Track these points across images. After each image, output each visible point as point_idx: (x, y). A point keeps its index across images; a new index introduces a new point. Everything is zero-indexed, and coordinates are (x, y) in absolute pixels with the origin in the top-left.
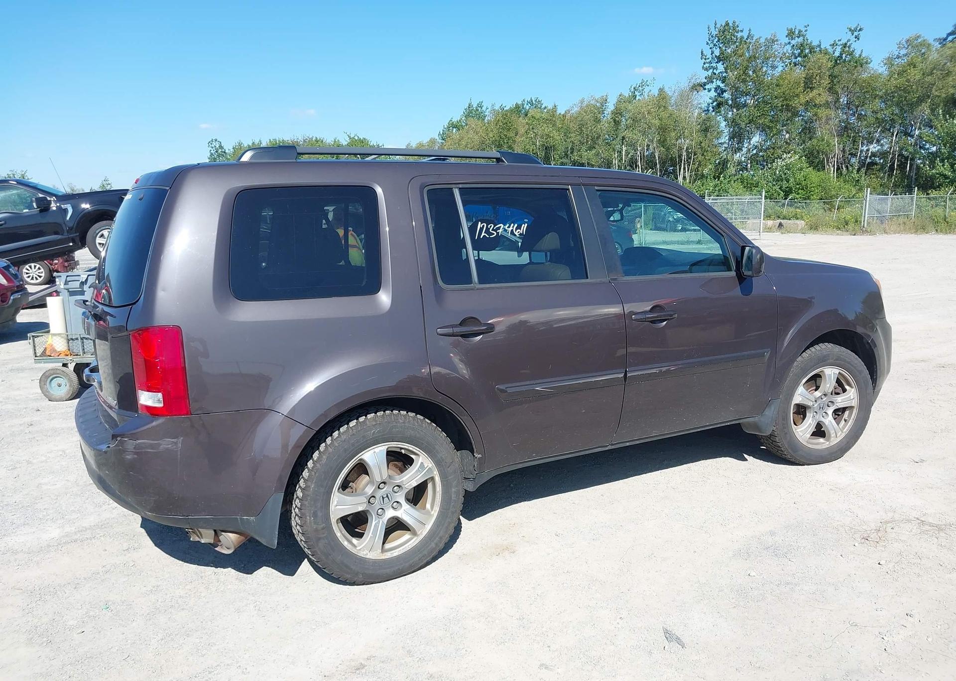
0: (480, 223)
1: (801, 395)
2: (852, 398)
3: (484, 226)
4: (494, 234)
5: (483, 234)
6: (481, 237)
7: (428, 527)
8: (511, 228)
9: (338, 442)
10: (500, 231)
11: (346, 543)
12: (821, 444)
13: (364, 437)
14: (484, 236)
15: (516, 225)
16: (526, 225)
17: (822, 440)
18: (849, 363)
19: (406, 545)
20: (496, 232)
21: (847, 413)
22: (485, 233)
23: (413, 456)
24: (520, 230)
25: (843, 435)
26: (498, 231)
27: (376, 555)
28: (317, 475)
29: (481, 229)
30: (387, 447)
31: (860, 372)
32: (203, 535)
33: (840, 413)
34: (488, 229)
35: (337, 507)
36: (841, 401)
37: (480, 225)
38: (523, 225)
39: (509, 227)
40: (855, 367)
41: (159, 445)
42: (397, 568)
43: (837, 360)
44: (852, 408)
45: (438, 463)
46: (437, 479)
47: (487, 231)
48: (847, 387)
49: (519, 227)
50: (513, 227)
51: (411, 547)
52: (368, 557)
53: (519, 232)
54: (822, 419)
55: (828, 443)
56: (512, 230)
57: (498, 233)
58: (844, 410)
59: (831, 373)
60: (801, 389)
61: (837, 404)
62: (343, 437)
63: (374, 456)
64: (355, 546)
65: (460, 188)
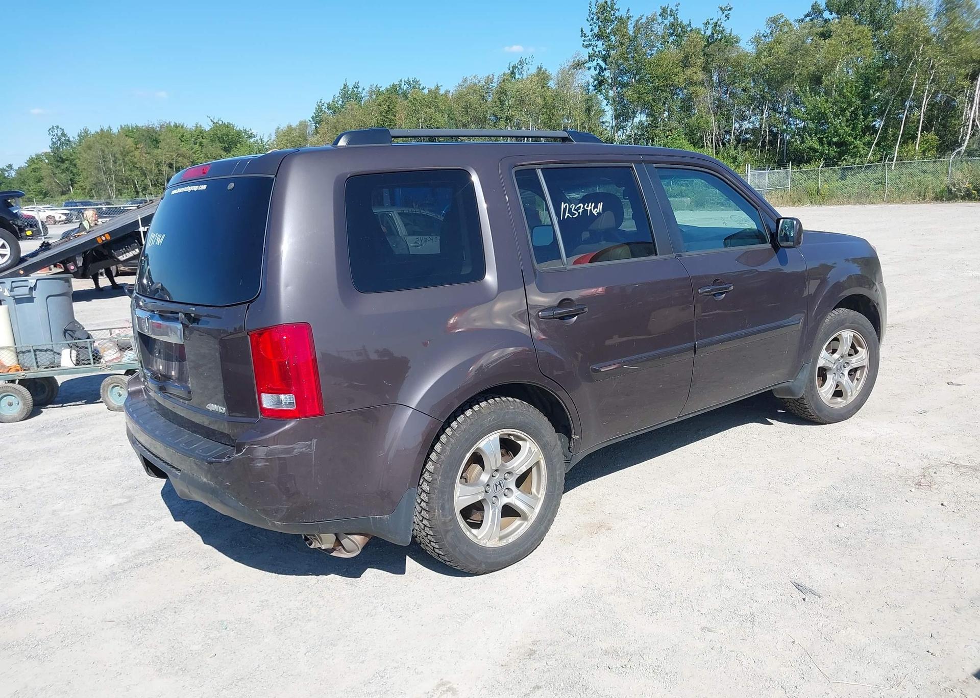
0: (563, 203)
1: (824, 359)
2: (864, 358)
3: (566, 206)
4: (576, 214)
5: (567, 215)
6: (566, 217)
7: (537, 510)
9: (459, 433)
10: (581, 211)
11: (468, 534)
12: (840, 403)
13: (481, 425)
14: (568, 216)
15: (593, 204)
16: (602, 203)
17: (839, 399)
18: (862, 325)
19: (519, 531)
20: (577, 211)
21: (859, 372)
22: (568, 213)
23: (520, 442)
24: (597, 208)
25: (857, 393)
26: (579, 211)
27: (494, 543)
28: (442, 467)
29: (565, 209)
30: (499, 434)
31: (871, 333)
32: (323, 541)
33: (853, 373)
34: (570, 209)
35: (460, 498)
36: (855, 361)
37: (563, 206)
38: (599, 204)
39: (588, 206)
40: (866, 329)
41: (294, 449)
42: (514, 554)
43: (852, 323)
44: (864, 367)
45: (544, 447)
46: (543, 463)
47: (570, 212)
48: (859, 348)
49: (596, 207)
50: (591, 206)
51: (523, 532)
52: (488, 545)
53: (596, 211)
54: (840, 380)
55: (845, 402)
56: (591, 209)
57: (579, 213)
58: (856, 370)
59: (847, 335)
60: (824, 353)
61: (852, 365)
62: (463, 427)
63: (489, 444)
64: (476, 537)
65: (542, 169)
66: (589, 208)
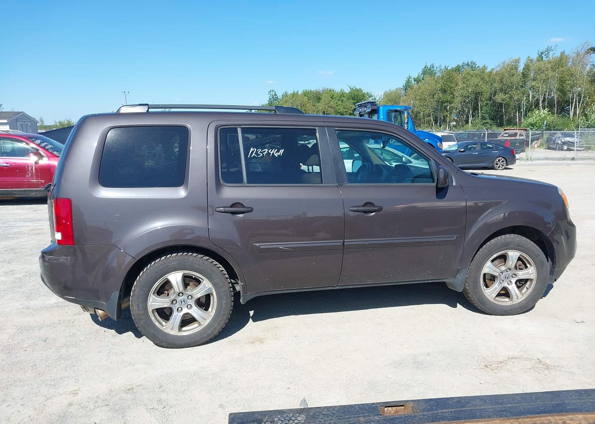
0: (252, 148)
1: (488, 268)
2: (530, 273)
3: (255, 150)
4: (261, 155)
6: (252, 156)
7: (208, 321)
8: (273, 152)
9: (153, 267)
10: (265, 153)
11: (157, 324)
12: (505, 302)
13: (167, 266)
14: (254, 156)
15: (276, 150)
16: (283, 150)
17: (507, 300)
18: (527, 249)
19: (194, 330)
21: (528, 283)
22: (255, 154)
23: (201, 280)
24: (279, 153)
25: (524, 298)
26: (263, 153)
27: (175, 332)
28: (140, 284)
29: (253, 152)
30: (183, 273)
31: (537, 256)
32: (89, 310)
33: (524, 283)
35: (152, 303)
36: (522, 274)
37: (252, 150)
38: (281, 150)
40: (532, 252)
41: (60, 259)
42: (186, 341)
43: (517, 246)
44: (531, 280)
45: (215, 285)
46: (215, 294)
47: (257, 153)
48: (528, 265)
49: (278, 151)
50: (274, 151)
51: (197, 331)
52: (170, 333)
53: (278, 154)
54: (507, 285)
55: (511, 302)
57: (263, 155)
58: (526, 281)
59: (513, 255)
60: (489, 263)
61: (519, 276)
62: (156, 265)
63: (176, 278)
64: (163, 326)
65: (242, 128)
66: (272, 152)
